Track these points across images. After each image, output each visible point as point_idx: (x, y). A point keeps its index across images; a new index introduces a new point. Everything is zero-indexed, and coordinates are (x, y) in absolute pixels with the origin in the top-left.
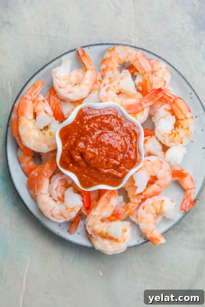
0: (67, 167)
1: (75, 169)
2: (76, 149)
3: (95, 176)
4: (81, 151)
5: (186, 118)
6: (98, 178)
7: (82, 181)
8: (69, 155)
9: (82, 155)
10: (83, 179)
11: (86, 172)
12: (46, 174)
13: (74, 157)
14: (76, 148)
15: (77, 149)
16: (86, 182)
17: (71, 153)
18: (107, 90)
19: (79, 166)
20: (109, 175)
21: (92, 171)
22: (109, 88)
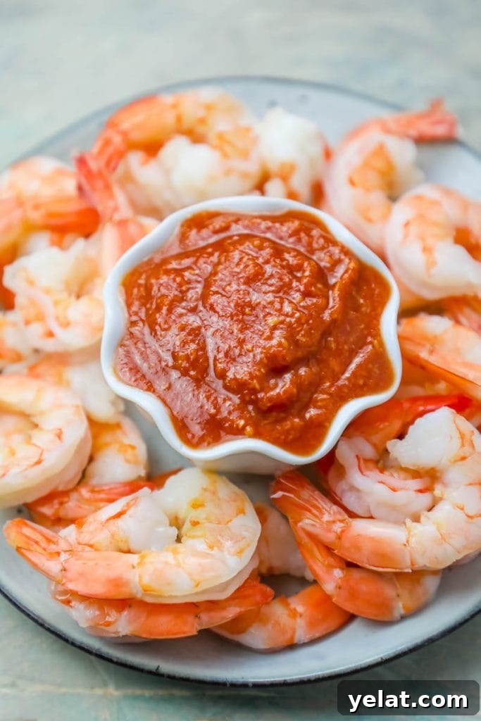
0: (317, 429)
1: (322, 400)
2: (257, 386)
3: (351, 339)
4: (262, 370)
5: (175, 106)
6: (358, 334)
7: (365, 384)
8: (274, 414)
9: (276, 368)
10: (361, 382)
11: (334, 364)
12: (338, 527)
13: (284, 397)
14: (251, 386)
15: (255, 381)
16: (369, 372)
17: (269, 405)
18: (66, 324)
19: (314, 385)
20: (348, 298)
21: (333, 346)
22: (57, 318)
